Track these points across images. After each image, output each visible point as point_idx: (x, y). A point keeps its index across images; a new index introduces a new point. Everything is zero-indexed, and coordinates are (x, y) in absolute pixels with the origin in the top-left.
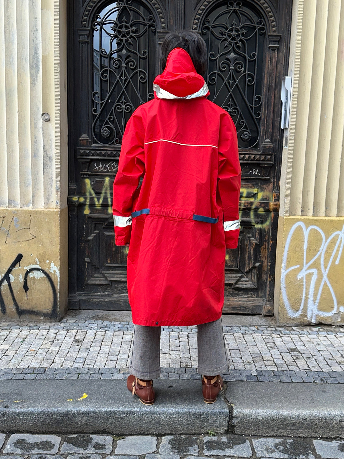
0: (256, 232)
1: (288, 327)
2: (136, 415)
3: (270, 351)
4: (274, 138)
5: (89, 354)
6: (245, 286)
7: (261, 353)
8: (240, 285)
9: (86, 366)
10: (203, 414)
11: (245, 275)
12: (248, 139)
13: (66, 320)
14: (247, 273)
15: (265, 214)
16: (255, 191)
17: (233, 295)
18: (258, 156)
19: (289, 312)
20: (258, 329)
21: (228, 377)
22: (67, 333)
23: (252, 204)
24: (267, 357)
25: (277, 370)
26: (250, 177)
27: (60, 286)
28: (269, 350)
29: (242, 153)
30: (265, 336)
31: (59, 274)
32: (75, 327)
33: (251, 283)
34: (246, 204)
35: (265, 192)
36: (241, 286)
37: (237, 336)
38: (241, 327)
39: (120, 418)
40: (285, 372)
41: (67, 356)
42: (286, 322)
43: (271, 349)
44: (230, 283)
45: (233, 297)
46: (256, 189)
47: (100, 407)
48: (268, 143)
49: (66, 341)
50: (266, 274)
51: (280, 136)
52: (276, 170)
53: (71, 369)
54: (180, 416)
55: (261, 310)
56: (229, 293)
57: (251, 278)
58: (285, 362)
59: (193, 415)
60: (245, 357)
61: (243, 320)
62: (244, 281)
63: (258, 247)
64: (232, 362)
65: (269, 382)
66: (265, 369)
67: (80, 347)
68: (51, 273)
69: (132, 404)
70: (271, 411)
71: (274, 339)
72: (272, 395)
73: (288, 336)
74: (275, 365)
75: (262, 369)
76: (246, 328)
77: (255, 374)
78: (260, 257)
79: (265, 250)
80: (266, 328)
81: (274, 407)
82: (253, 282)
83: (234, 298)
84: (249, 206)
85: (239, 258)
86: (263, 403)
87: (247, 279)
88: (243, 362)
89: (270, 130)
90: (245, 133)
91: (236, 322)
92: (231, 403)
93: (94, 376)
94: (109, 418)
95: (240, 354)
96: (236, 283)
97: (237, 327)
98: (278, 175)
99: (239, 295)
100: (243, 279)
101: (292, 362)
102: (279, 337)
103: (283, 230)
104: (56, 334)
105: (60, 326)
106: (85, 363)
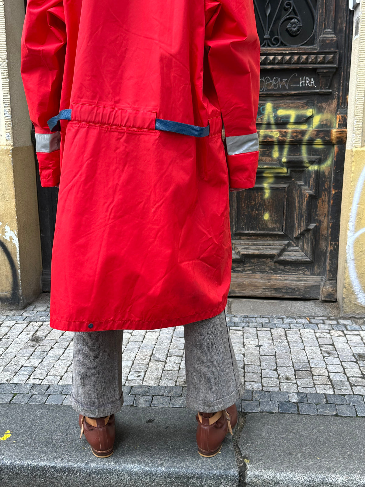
0: (310, 177)
1: (358, 318)
2: (78, 474)
3: (325, 359)
4: (338, 27)
5: (44, 360)
6: (294, 258)
7: (310, 361)
8: (286, 257)
9: (31, 381)
10: (193, 478)
11: (293, 241)
12: (298, 30)
13: (34, 306)
14: (297, 238)
15: (324, 148)
16: (309, 112)
17: (275, 271)
18: (313, 57)
19: (359, 296)
20: (310, 322)
21: (248, 404)
22: (27, 326)
23: (303, 133)
24: (319, 370)
25: (332, 393)
26: (300, 92)
27: (20, 259)
28: (324, 357)
29: (288, 52)
30: (320, 334)
31: (18, 242)
32: (42, 318)
33: (303, 253)
34: (295, 134)
35: (325, 114)
36: (288, 259)
37: (275, 333)
38: (284, 319)
39: (53, 478)
40: (346, 397)
41: (10, 363)
42: (354, 312)
43: (327, 355)
44: (271, 253)
45: (277, 274)
46: (311, 110)
47: (20, 459)
48: (329, 35)
49: (19, 338)
50: (326, 240)
51: (348, 22)
52: (342, 78)
53: (6, 385)
54: (152, 479)
55: (318, 292)
56: (271, 269)
57: (303, 246)
58: (348, 378)
59: (176, 478)
60: (282, 369)
61: (289, 308)
62: (292, 251)
63: (313, 199)
64: (261, 377)
65: (318, 415)
66: (313, 391)
67: (36, 348)
68: (6, 240)
69: (76, 455)
70: (314, 476)
71: (334, 338)
72: (320, 441)
73: (356, 333)
74: (330, 383)
75: (308, 391)
76: (292, 320)
77: (295, 401)
78: (317, 215)
79: (324, 204)
80: (323, 320)
81: (320, 467)
82: (305, 252)
83: (278, 276)
84: (300, 137)
85: (284, 217)
86: (302, 459)
87: (297, 248)
88: (278, 378)
89: (332, 14)
90: (293, 21)
91: (279, 310)
92: (245, 457)
93: (35, 399)
94: (35, 477)
95: (276, 363)
96: (280, 254)
97: (279, 318)
98: (345, 85)
99: (285, 271)
100: (292, 248)
101: (360, 379)
102: (343, 335)
103: (351, 171)
104: (11, 327)
105: (22, 315)
106: (32, 376)
